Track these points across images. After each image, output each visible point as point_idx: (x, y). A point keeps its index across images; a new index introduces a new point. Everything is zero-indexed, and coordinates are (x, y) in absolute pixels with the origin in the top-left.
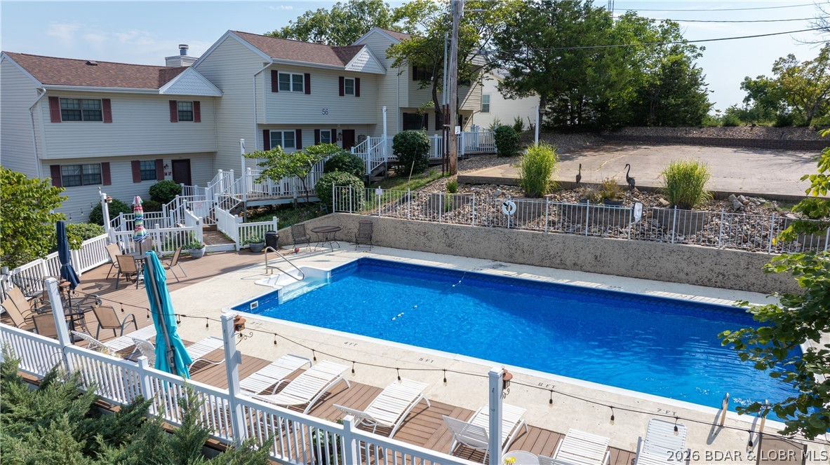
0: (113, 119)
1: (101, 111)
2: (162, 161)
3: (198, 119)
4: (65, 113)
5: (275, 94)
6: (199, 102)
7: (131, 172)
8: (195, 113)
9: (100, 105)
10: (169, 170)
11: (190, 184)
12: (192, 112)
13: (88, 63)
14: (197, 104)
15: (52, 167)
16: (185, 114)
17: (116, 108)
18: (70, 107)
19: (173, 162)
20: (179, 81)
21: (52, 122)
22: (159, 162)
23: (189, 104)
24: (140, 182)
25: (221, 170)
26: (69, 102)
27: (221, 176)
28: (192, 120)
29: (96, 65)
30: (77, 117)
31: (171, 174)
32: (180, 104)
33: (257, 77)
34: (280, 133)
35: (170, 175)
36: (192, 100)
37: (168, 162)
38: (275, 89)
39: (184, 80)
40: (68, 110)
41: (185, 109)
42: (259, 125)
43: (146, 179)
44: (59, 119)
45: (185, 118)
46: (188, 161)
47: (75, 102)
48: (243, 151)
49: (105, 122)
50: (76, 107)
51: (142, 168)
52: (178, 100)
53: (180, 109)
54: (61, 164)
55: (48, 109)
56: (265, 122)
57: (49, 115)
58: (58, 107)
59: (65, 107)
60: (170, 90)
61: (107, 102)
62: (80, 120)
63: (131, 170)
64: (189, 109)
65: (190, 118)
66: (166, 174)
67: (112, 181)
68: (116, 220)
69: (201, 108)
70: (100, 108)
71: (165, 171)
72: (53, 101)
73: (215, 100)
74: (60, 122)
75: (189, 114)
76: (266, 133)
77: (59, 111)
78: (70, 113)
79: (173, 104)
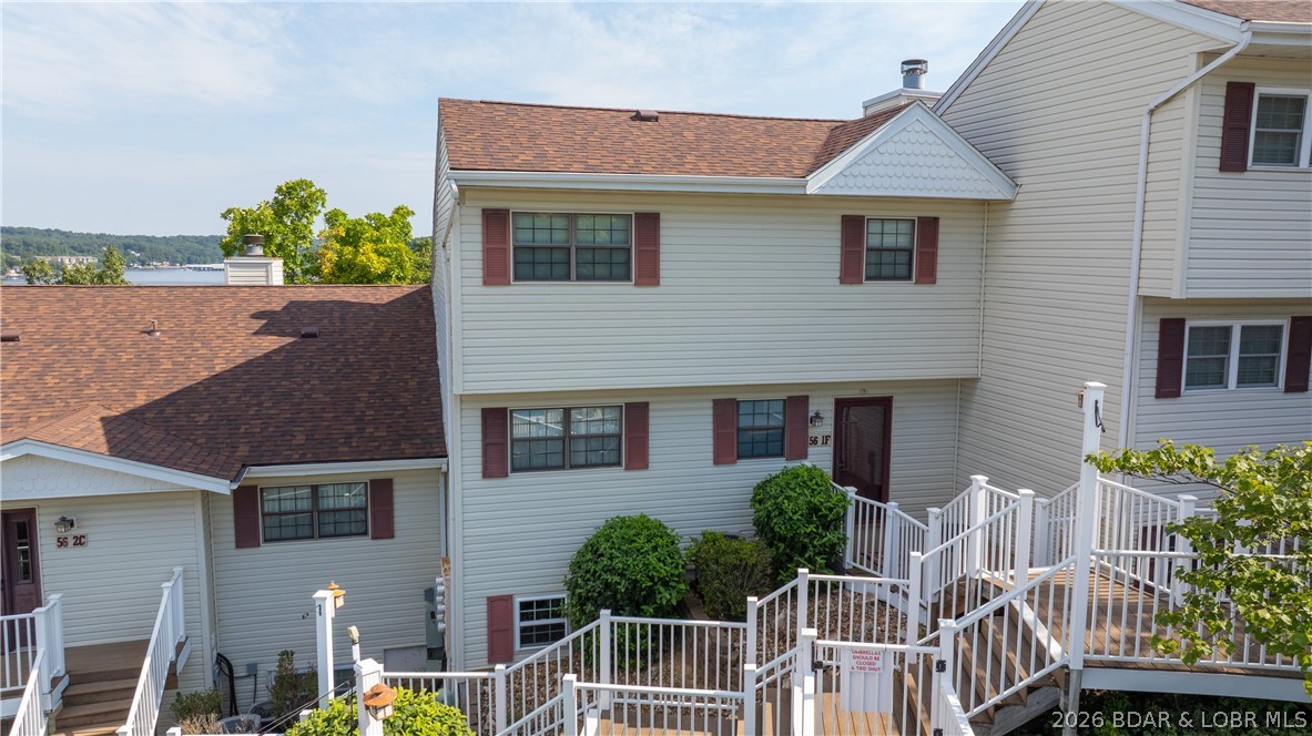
0: (662, 273)
1: (629, 250)
2: (804, 400)
3: (928, 275)
4: (527, 257)
5: (1233, 180)
6: (936, 220)
7: (710, 434)
8: (921, 254)
9: (627, 231)
10: (825, 428)
11: (881, 493)
12: (910, 251)
13: (638, 116)
14: (928, 228)
15: (486, 413)
16: (887, 257)
17: (675, 242)
18: (542, 238)
19: (842, 405)
20: (874, 150)
21: (486, 283)
22: (796, 404)
23: (904, 227)
24: (734, 462)
25: (981, 479)
26: (540, 223)
27: (981, 500)
28: (909, 277)
29: (656, 119)
30: (559, 270)
31: (831, 441)
32: (875, 227)
33: (1155, 118)
34: (1227, 331)
35: (825, 442)
36: (914, 215)
37: (823, 406)
38: (1232, 159)
39: (890, 147)
40: (534, 249)
41: (889, 241)
42: (1147, 303)
43: (753, 455)
44: (506, 275)
45: (886, 270)
46: (885, 404)
47: (559, 223)
48: (1092, 442)
49: (637, 284)
50: (559, 237)
51: (745, 422)
52: (868, 213)
53: (874, 241)
54: (510, 405)
55: (479, 247)
56: (1176, 293)
57: (479, 264)
58: (505, 241)
59: (525, 237)
60: (842, 181)
61: (648, 224)
62: (567, 277)
63: (711, 426)
64: (903, 241)
65: (902, 270)
66: (815, 442)
67: (652, 458)
68: (588, 634)
69: (941, 237)
70: (627, 241)
71: (813, 432)
72: (495, 220)
73: (989, 210)
74: (508, 284)
75: (902, 258)
76: (1171, 331)
77: (505, 250)
78: (542, 256)
79: (853, 227)
